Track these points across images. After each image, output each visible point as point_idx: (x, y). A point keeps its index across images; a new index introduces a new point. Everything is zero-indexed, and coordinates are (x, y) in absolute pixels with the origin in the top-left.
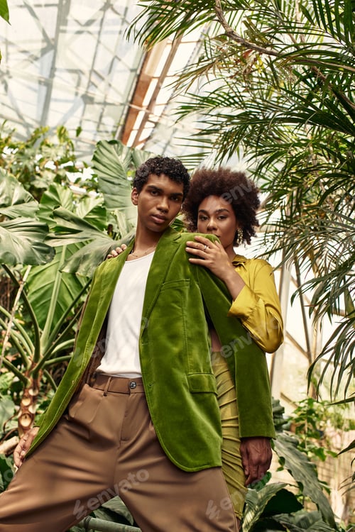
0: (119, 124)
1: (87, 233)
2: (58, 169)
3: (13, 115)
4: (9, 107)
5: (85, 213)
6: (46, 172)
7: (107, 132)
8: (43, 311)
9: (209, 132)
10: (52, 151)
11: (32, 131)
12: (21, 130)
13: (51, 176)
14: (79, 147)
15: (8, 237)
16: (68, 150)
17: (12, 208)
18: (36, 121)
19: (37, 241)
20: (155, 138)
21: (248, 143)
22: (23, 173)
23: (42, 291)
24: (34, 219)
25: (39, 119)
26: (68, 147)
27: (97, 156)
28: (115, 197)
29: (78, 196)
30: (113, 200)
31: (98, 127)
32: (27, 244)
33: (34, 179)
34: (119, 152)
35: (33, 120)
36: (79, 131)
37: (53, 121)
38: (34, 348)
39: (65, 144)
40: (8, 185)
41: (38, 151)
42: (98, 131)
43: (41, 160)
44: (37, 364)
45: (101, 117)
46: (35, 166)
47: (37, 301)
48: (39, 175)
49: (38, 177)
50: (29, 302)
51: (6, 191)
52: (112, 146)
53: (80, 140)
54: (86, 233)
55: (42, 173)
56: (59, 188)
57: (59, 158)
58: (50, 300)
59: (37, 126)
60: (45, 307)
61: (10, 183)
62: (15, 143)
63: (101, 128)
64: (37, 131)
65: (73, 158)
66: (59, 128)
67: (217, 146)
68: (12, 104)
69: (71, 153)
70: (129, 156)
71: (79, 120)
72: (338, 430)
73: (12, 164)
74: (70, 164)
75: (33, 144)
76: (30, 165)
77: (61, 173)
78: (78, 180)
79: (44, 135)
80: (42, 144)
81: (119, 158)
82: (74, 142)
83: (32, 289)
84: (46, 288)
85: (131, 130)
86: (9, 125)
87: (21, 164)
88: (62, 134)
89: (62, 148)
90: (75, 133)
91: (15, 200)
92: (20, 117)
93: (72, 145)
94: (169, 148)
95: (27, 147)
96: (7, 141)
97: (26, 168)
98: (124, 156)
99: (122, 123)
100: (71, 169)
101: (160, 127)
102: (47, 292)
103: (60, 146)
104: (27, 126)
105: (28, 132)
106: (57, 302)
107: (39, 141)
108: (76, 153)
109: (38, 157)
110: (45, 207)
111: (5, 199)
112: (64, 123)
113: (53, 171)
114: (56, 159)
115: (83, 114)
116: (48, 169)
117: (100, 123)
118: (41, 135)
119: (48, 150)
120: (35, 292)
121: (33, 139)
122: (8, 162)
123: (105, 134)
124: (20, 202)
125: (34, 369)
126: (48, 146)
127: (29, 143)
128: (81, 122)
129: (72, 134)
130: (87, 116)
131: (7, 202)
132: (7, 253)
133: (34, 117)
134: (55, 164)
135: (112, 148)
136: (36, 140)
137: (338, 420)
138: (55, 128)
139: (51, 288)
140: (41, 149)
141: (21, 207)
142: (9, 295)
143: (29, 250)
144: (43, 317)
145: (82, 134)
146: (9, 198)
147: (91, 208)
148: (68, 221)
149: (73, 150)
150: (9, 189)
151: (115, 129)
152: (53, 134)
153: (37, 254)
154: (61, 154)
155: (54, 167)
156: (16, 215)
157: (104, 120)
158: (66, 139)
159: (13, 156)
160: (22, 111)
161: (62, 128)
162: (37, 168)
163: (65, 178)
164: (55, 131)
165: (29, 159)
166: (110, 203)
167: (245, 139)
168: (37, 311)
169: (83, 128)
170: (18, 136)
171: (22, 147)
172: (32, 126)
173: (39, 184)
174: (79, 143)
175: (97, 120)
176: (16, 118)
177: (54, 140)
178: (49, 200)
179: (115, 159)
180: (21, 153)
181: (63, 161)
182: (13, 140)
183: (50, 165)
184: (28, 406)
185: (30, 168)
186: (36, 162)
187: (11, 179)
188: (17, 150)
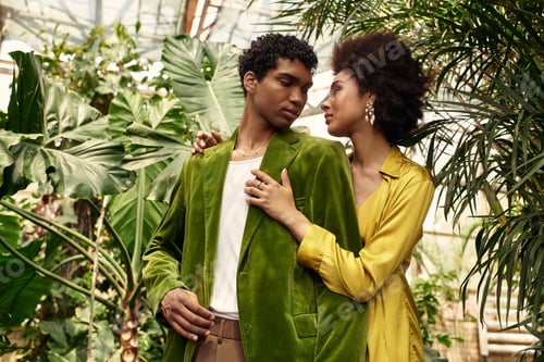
0: (179, 13)
1: (169, 149)
2: (122, 71)
3: (64, 17)
4: (59, 10)
5: (161, 118)
6: (109, 75)
7: (168, 23)
8: (130, 232)
9: (291, 13)
10: (112, 52)
11: (88, 32)
12: (76, 33)
13: (115, 79)
14: (139, 43)
15: (79, 166)
16: (129, 49)
17: (78, 129)
18: (91, 21)
19: (113, 165)
20: (219, 23)
21: (335, 20)
22: (85, 79)
23: (125, 211)
24: (106, 140)
25: (93, 18)
26: (129, 46)
27: (166, 56)
28: (193, 100)
29: (148, 97)
30: (191, 103)
31: (158, 19)
32: (102, 170)
33: (98, 85)
34: (190, 47)
35: (87, 20)
36: (138, 26)
37: (108, 19)
38: (126, 276)
39: (125, 42)
40: (70, 104)
41: (97, 53)
42: (159, 24)
43: (102, 63)
44: (133, 293)
45: (159, 8)
46: (96, 70)
47: (121, 222)
48: (102, 79)
49: (101, 82)
50: (112, 225)
51: (69, 111)
52: (181, 42)
53: (140, 36)
54: (167, 148)
55: (105, 78)
56: (127, 94)
57: (121, 58)
58: (135, 220)
59: (92, 26)
60: (132, 227)
61: (72, 101)
62: (71, 49)
63: (161, 20)
64: (93, 33)
65: (137, 56)
66: (116, 26)
67: (301, 27)
68: (62, 5)
69: (133, 51)
70: (201, 51)
71: (135, 14)
72: (449, 303)
73: (72, 71)
74: (133, 63)
75: (91, 47)
76: (90, 70)
77: (126, 75)
78: (145, 80)
79: (101, 35)
80: (101, 45)
81: (190, 54)
82: (134, 39)
83: (114, 209)
84: (129, 207)
85: (193, 17)
86: (62, 29)
87: (81, 70)
88: (120, 32)
89: (122, 47)
90: (134, 29)
91: (80, 120)
92: (72, 18)
93: (133, 42)
94: (236, 32)
95: (85, 51)
96: (61, 47)
97: (87, 74)
98: (195, 51)
99: (183, 10)
100: (136, 68)
101: (224, 11)
102: (131, 211)
103: (121, 44)
104: (81, 27)
105: (83, 34)
106: (144, 222)
107: (97, 43)
108: (138, 50)
109: (98, 60)
110: (114, 117)
111: (70, 120)
112: (121, 19)
113: (116, 73)
114: (118, 60)
115: (140, 7)
116: (111, 72)
117: (159, 14)
118: (98, 35)
119: (108, 51)
120: (118, 212)
121: (91, 42)
122: (66, 70)
123: (166, 26)
124: (87, 121)
125: (130, 299)
126: (107, 47)
127: (87, 47)
128: (138, 16)
129: (131, 30)
130: (145, 8)
131: (72, 124)
132: (81, 185)
133: (88, 17)
134: (118, 65)
135: (180, 43)
136: (93, 42)
137: (448, 293)
138: (112, 26)
139: (135, 206)
140: (100, 51)
141: (88, 127)
142: (89, 213)
143: (106, 177)
144: (131, 239)
145: (142, 29)
146: (74, 119)
147: (165, 111)
148: (145, 137)
149: (135, 47)
150: (72, 108)
151: (176, 19)
152: (111, 33)
153: (116, 180)
154: (122, 54)
155: (116, 69)
156: (85, 138)
157: (163, 10)
158: (126, 37)
159: (71, 63)
160: (74, 12)
161: (120, 25)
162: (99, 72)
163: (131, 79)
164: (113, 29)
165: (89, 64)
166: (188, 107)
167: (333, 16)
168: (123, 233)
169: (142, 22)
170: (74, 39)
171: (79, 51)
172: (86, 27)
173: (104, 89)
174: (140, 39)
175: (156, 11)
176: (69, 20)
177: (113, 39)
178: (118, 109)
179: (185, 55)
180: (79, 59)
181: (126, 61)
182: (69, 45)
183: (112, 67)
184: (129, 340)
185: (92, 74)
186: (97, 66)
187: (73, 96)
188: (74, 55)
